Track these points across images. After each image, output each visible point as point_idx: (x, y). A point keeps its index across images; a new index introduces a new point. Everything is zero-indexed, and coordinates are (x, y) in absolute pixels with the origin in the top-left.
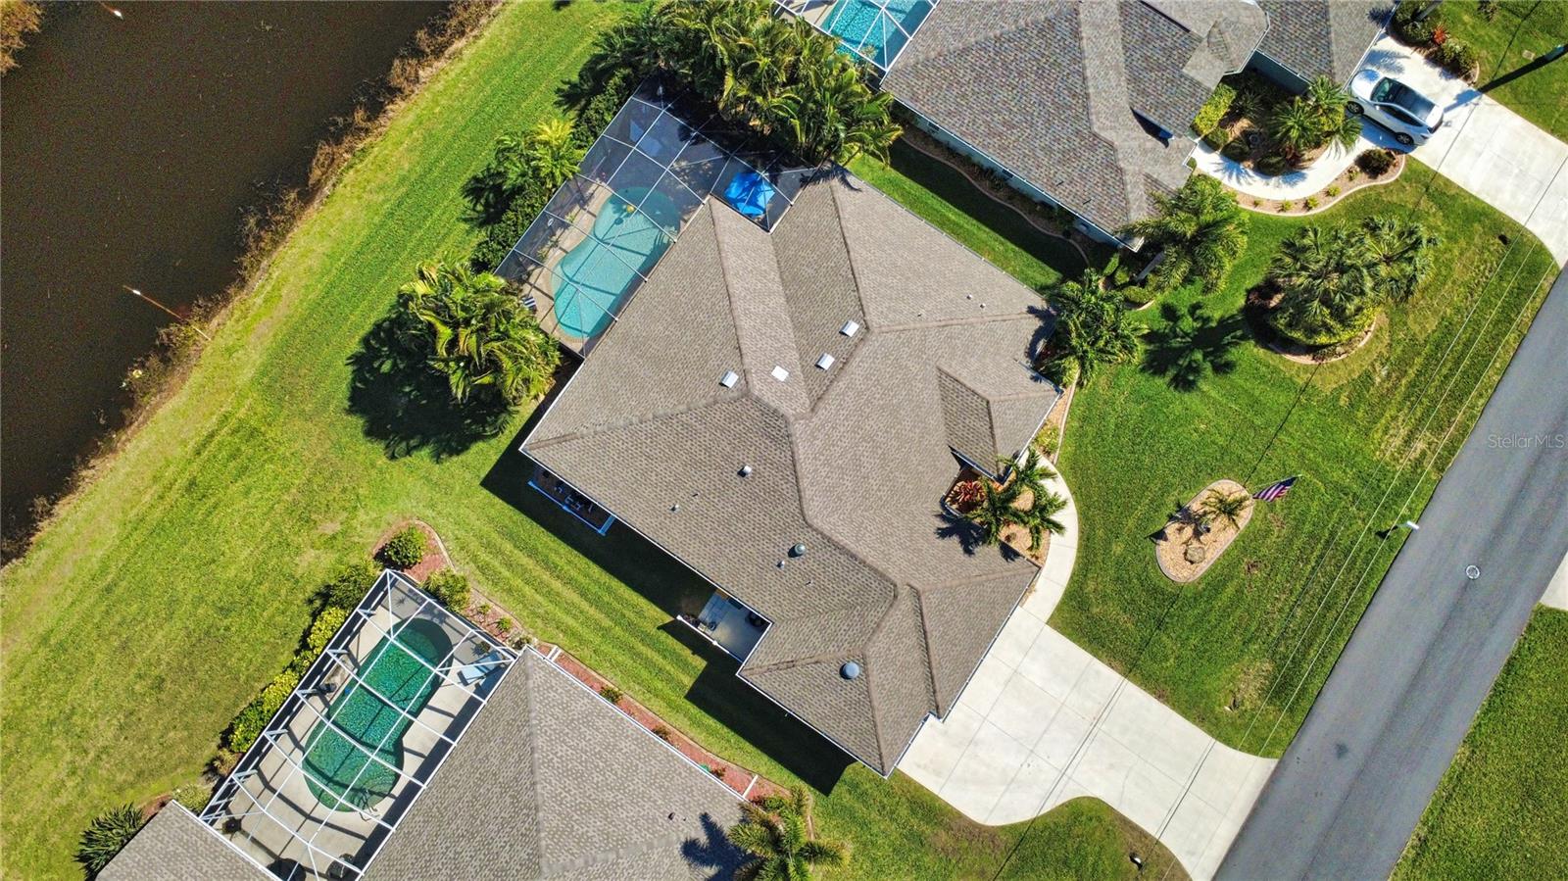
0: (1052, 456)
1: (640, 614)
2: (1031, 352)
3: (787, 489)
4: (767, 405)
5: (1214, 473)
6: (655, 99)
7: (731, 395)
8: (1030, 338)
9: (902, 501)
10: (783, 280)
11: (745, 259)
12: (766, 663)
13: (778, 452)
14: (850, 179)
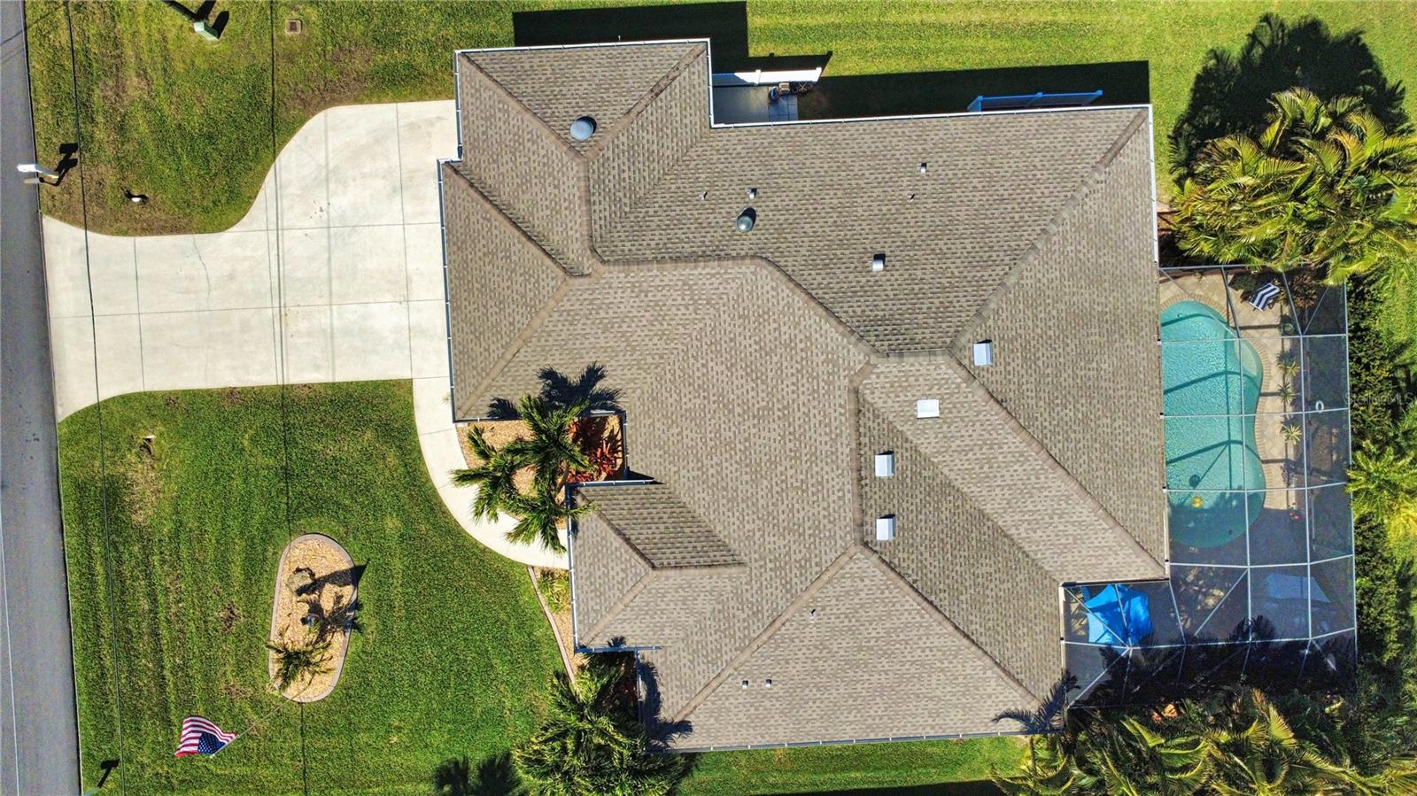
0: (539, 575)
1: (863, 53)
2: (648, 672)
3: (815, 279)
4: (916, 354)
5: (346, 694)
6: (1332, 646)
7: (968, 336)
8: (661, 689)
9: (669, 376)
10: (1006, 536)
11: (1070, 527)
12: (685, 74)
13: (859, 311)
14: (1016, 725)
